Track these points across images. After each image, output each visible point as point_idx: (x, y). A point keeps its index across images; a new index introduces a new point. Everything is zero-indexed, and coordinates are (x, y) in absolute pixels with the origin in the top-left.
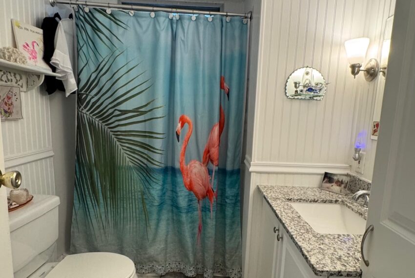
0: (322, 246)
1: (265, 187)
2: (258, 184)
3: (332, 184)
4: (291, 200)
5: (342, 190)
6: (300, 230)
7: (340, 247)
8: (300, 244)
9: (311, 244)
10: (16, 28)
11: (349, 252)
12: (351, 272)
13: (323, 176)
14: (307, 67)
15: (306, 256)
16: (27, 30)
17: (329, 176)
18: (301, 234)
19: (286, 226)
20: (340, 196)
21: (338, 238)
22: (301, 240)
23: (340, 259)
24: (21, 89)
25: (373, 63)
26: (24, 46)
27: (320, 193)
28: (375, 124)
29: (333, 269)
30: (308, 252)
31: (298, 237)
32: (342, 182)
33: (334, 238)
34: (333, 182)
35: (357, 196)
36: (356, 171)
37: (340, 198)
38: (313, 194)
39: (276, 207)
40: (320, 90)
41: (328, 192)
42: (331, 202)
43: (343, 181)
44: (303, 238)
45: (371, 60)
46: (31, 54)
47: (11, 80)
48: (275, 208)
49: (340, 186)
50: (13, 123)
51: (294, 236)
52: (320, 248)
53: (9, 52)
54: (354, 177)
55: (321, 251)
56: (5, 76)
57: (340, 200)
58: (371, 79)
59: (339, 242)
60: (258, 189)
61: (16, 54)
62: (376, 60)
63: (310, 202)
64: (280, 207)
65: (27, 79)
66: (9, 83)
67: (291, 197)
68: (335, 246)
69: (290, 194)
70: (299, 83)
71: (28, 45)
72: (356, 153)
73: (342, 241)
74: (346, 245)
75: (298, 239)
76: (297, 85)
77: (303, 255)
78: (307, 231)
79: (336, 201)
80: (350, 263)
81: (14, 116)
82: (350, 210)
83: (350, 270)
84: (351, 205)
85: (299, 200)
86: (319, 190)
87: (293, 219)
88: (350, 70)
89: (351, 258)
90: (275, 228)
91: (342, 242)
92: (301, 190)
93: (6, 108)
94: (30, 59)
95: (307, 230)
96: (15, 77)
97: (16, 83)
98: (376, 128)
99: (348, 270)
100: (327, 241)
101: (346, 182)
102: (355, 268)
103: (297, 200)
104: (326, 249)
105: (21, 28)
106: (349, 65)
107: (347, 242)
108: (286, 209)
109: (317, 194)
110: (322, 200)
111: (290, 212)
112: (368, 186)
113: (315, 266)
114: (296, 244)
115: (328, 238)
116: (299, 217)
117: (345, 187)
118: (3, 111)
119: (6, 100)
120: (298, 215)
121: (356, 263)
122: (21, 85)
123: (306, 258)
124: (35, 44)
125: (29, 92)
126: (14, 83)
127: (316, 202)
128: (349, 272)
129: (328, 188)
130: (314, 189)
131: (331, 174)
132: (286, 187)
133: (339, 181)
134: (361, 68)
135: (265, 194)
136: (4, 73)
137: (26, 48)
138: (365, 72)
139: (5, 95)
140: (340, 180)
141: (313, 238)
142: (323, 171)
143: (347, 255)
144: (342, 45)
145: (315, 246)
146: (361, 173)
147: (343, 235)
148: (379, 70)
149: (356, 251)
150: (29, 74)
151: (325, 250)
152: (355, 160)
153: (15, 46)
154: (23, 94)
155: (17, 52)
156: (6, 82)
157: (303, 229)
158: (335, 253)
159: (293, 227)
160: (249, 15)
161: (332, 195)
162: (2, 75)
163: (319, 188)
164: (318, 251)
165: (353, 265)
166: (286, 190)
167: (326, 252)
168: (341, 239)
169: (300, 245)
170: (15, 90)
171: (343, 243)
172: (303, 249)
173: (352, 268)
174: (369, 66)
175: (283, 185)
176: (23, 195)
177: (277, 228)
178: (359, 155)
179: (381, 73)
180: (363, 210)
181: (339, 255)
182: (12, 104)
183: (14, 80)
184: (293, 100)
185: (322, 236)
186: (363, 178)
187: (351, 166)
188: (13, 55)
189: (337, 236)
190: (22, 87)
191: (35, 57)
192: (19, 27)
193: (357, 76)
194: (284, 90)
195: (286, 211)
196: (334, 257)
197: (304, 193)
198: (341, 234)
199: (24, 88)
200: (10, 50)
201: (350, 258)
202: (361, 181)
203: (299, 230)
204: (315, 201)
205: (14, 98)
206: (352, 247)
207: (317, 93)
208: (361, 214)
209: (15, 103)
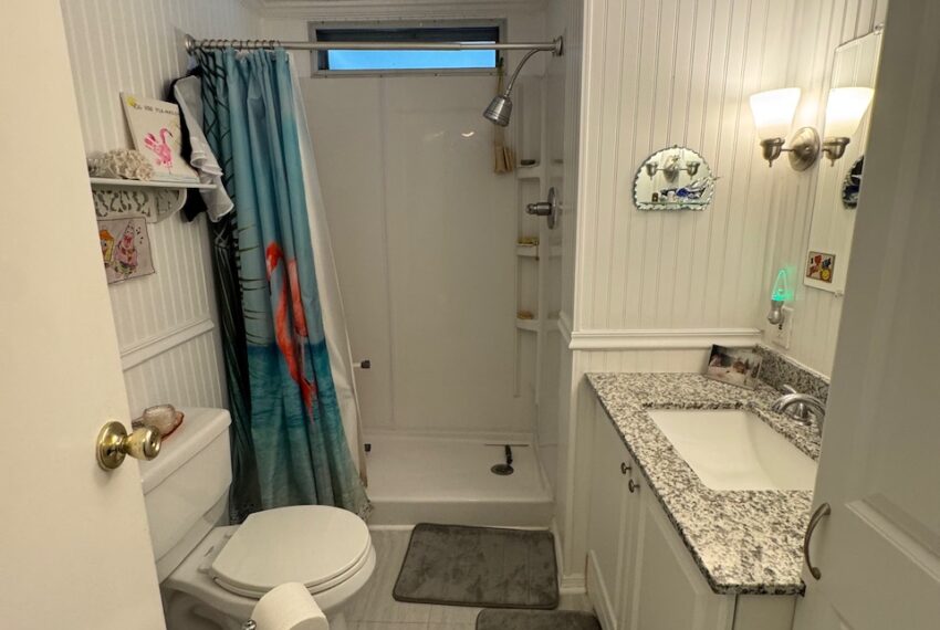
0: (721, 523)
1: (599, 378)
2: (586, 371)
3: (728, 369)
4: (650, 405)
5: (748, 380)
6: (675, 482)
7: (757, 524)
8: (678, 517)
9: (699, 518)
10: (129, 109)
11: (775, 536)
12: (783, 586)
13: (710, 352)
14: (676, 147)
15: (692, 548)
16: (150, 109)
17: (721, 351)
18: (677, 493)
19: (649, 473)
20: (745, 393)
21: (751, 499)
22: (679, 507)
23: (759, 552)
24: (148, 219)
25: (807, 136)
26: (147, 141)
27: (706, 386)
28: (813, 256)
29: (748, 580)
30: (695, 537)
31: (673, 501)
32: (747, 366)
33: (742, 501)
34: (729, 365)
35: (782, 405)
36: (774, 342)
37: (743, 397)
38: (692, 391)
39: (625, 426)
40: (702, 192)
41: (720, 384)
42: (727, 407)
43: (750, 363)
44: (683, 502)
45: (802, 131)
46: (161, 154)
47: (130, 206)
48: (623, 430)
49: (743, 372)
50: (139, 284)
51: (666, 499)
52: (718, 527)
53: (121, 160)
54: (769, 353)
55: (720, 535)
56: (118, 200)
57: (745, 402)
58: (804, 167)
59: (753, 511)
60: (586, 380)
61: (135, 163)
62: (814, 130)
63: (688, 408)
64: (632, 425)
65: (157, 199)
66: (126, 212)
67: (651, 400)
68: (746, 520)
69: (648, 391)
70: (656, 166)
71: (153, 138)
72: (774, 309)
73: (759, 506)
74: (767, 519)
75: (673, 505)
76: (653, 170)
77: (686, 543)
78: (690, 487)
79: (738, 405)
80: (779, 564)
81: (139, 270)
82: (766, 425)
83: (782, 583)
84: (768, 416)
85: (667, 406)
86: (703, 379)
87: (658, 456)
88: (760, 150)
89: (779, 551)
90: (623, 464)
91: (758, 510)
92: (669, 381)
93: (125, 258)
94: (159, 163)
95: (688, 480)
96: (136, 200)
97: (139, 210)
98: (814, 264)
99: (777, 582)
100: (728, 508)
101: (756, 365)
102: (790, 578)
103: (663, 406)
104: (728, 528)
105: (139, 108)
106: (759, 141)
107: (769, 510)
108: (642, 431)
109: (700, 388)
110: (709, 403)
111: (652, 437)
112: (799, 374)
113: (711, 573)
114: (670, 516)
115: (732, 500)
116: (670, 449)
117: (754, 375)
118: (119, 265)
119: (123, 245)
120: (669, 445)
121: (792, 564)
122: (147, 211)
123: (694, 553)
124: (166, 134)
125: (162, 223)
126: (134, 210)
127: (699, 408)
128: (779, 586)
129: (720, 375)
130: (693, 378)
131: (725, 349)
132: (640, 374)
133: (741, 363)
134: (784, 147)
135: (600, 393)
136: (116, 196)
137: (151, 143)
138: (792, 153)
139: (121, 236)
140: (744, 362)
141: (702, 501)
142: (709, 343)
143: (772, 544)
144: (742, 99)
145: (707, 523)
146: (784, 347)
147: (760, 492)
148: (821, 148)
149: (788, 532)
150: (159, 193)
151: (727, 533)
152: (773, 323)
153: (132, 145)
154: (151, 227)
155: (136, 158)
156: (120, 211)
157: (680, 480)
158: (747, 538)
159: (661, 475)
160: (558, 46)
161: (729, 391)
162: (113, 200)
163: (703, 374)
164: (713, 534)
165: (787, 568)
166: (639, 384)
167: (730, 536)
168: (757, 503)
169: (678, 521)
170: (138, 224)
171: (761, 514)
172: (685, 532)
173: (784, 577)
174: (799, 141)
175: (633, 371)
176: (165, 417)
177: (627, 465)
178: (780, 314)
179: (825, 153)
180: (792, 426)
181: (756, 545)
182: (134, 250)
183: (135, 206)
184: (650, 213)
185: (719, 496)
186: (788, 358)
187: (762, 332)
188: (128, 164)
189: (747, 495)
190: (149, 215)
191: (167, 159)
192: (134, 106)
193: (774, 162)
194: (631, 194)
195: (644, 435)
196: (746, 550)
197: (676, 388)
198: (755, 489)
199: (154, 217)
200: (122, 155)
201: (777, 551)
202: (784, 363)
203: (672, 483)
204: (697, 407)
205: (137, 238)
206: (779, 523)
207: (696, 198)
208: (789, 436)
209: (139, 248)
